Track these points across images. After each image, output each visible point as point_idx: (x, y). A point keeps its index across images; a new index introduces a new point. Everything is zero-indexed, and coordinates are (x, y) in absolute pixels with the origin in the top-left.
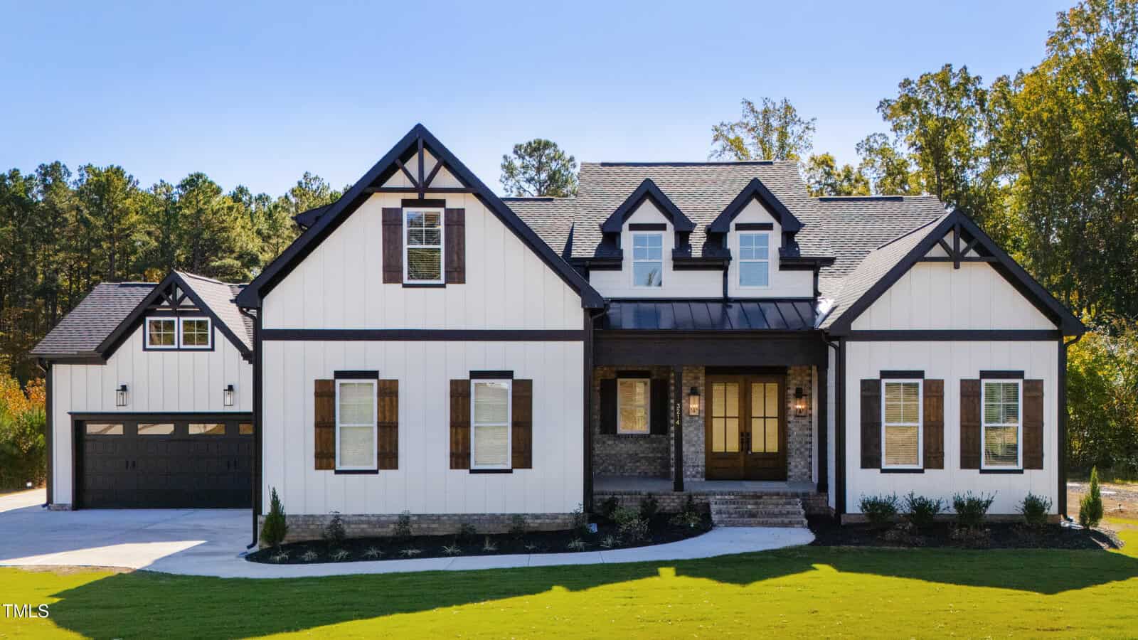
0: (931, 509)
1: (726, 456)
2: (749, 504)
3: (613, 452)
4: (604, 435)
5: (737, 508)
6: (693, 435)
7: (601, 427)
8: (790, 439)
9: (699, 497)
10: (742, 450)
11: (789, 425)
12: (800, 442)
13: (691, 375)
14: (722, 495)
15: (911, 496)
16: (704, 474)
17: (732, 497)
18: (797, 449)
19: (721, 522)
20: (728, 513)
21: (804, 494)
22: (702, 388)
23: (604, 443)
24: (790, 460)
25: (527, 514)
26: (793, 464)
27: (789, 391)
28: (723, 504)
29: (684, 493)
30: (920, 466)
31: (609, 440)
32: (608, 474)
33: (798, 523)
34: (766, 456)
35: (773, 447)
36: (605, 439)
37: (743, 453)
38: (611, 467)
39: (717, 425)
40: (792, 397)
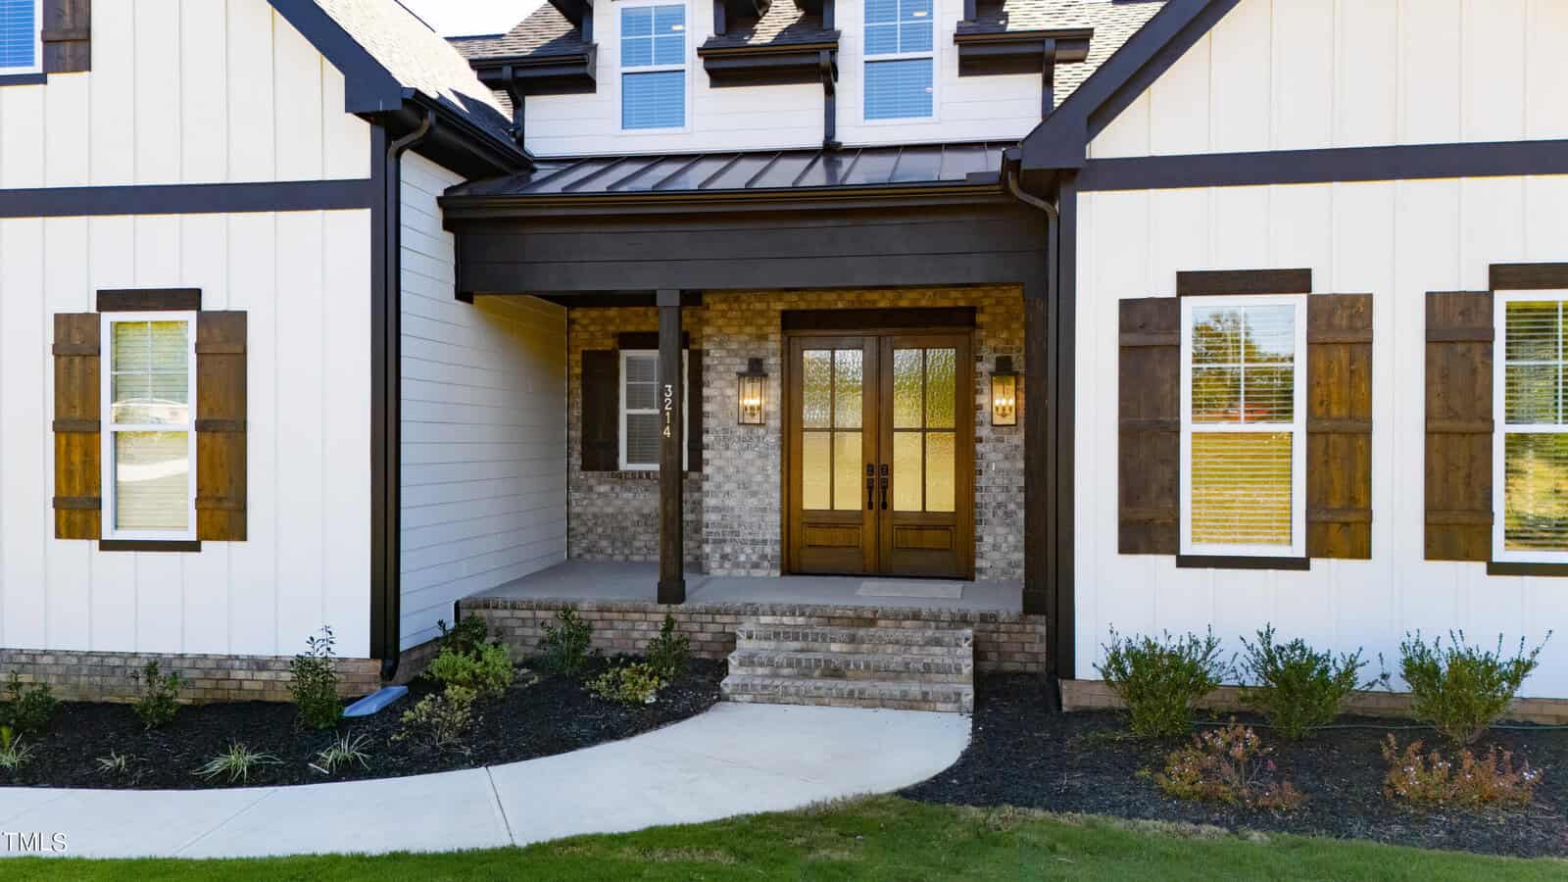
0: (1325, 683)
1: (832, 519)
2: (833, 641)
3: (610, 510)
4: (589, 473)
5: (802, 651)
6: (752, 470)
7: (583, 455)
8: (982, 481)
9: (718, 618)
10: (870, 505)
11: (979, 447)
12: (1007, 489)
13: (748, 330)
14: (774, 614)
15: (1266, 636)
16: (778, 562)
17: (801, 620)
18: (999, 505)
19: (744, 688)
20: (770, 663)
21: (984, 618)
22: (773, 362)
23: (590, 489)
24: (979, 530)
25: (237, 658)
26: (988, 539)
27: (979, 365)
28: (767, 638)
29: (682, 606)
30: (1299, 550)
31: (600, 484)
32: (600, 557)
33: (946, 699)
34: (926, 521)
35: (943, 499)
36: (592, 482)
37: (872, 512)
38: (604, 543)
39: (814, 449)
40: (985, 379)
